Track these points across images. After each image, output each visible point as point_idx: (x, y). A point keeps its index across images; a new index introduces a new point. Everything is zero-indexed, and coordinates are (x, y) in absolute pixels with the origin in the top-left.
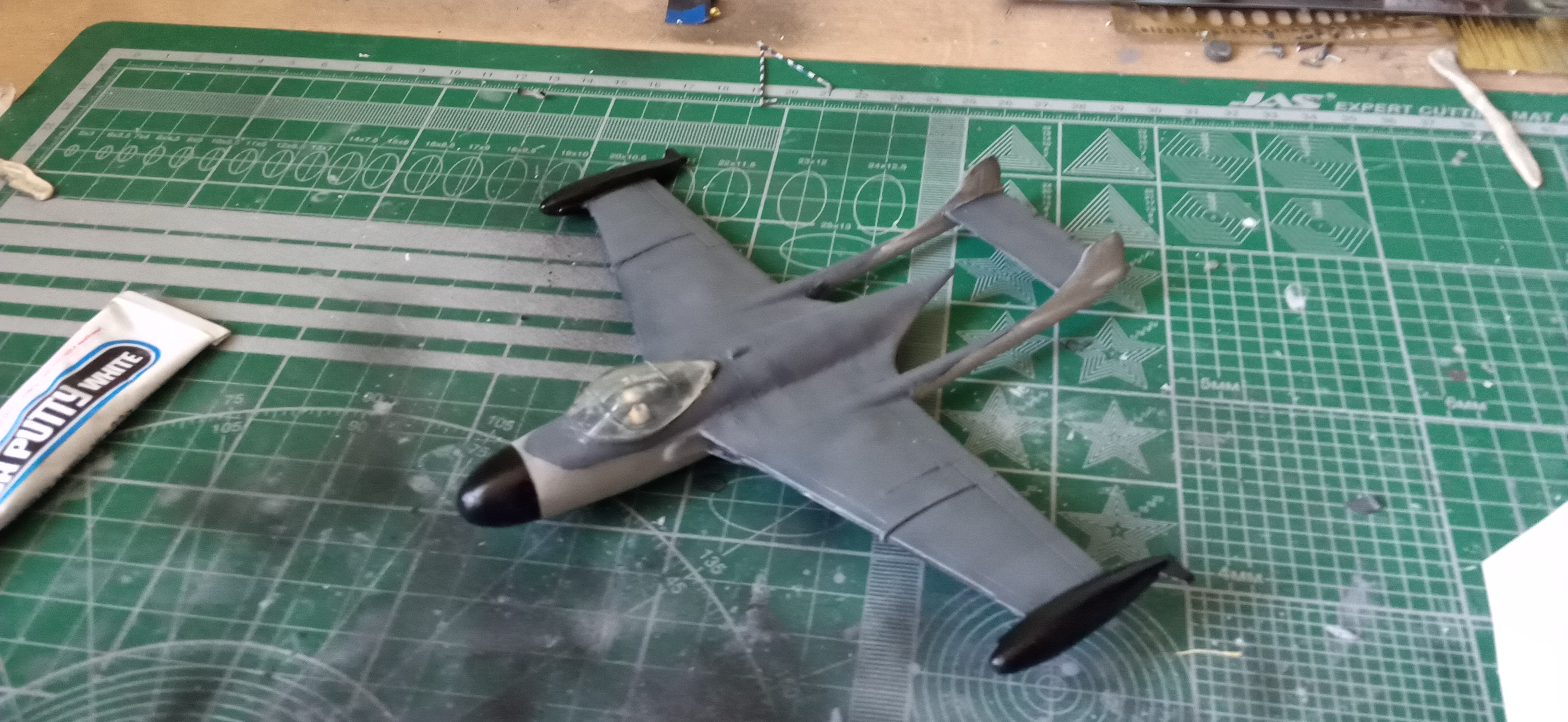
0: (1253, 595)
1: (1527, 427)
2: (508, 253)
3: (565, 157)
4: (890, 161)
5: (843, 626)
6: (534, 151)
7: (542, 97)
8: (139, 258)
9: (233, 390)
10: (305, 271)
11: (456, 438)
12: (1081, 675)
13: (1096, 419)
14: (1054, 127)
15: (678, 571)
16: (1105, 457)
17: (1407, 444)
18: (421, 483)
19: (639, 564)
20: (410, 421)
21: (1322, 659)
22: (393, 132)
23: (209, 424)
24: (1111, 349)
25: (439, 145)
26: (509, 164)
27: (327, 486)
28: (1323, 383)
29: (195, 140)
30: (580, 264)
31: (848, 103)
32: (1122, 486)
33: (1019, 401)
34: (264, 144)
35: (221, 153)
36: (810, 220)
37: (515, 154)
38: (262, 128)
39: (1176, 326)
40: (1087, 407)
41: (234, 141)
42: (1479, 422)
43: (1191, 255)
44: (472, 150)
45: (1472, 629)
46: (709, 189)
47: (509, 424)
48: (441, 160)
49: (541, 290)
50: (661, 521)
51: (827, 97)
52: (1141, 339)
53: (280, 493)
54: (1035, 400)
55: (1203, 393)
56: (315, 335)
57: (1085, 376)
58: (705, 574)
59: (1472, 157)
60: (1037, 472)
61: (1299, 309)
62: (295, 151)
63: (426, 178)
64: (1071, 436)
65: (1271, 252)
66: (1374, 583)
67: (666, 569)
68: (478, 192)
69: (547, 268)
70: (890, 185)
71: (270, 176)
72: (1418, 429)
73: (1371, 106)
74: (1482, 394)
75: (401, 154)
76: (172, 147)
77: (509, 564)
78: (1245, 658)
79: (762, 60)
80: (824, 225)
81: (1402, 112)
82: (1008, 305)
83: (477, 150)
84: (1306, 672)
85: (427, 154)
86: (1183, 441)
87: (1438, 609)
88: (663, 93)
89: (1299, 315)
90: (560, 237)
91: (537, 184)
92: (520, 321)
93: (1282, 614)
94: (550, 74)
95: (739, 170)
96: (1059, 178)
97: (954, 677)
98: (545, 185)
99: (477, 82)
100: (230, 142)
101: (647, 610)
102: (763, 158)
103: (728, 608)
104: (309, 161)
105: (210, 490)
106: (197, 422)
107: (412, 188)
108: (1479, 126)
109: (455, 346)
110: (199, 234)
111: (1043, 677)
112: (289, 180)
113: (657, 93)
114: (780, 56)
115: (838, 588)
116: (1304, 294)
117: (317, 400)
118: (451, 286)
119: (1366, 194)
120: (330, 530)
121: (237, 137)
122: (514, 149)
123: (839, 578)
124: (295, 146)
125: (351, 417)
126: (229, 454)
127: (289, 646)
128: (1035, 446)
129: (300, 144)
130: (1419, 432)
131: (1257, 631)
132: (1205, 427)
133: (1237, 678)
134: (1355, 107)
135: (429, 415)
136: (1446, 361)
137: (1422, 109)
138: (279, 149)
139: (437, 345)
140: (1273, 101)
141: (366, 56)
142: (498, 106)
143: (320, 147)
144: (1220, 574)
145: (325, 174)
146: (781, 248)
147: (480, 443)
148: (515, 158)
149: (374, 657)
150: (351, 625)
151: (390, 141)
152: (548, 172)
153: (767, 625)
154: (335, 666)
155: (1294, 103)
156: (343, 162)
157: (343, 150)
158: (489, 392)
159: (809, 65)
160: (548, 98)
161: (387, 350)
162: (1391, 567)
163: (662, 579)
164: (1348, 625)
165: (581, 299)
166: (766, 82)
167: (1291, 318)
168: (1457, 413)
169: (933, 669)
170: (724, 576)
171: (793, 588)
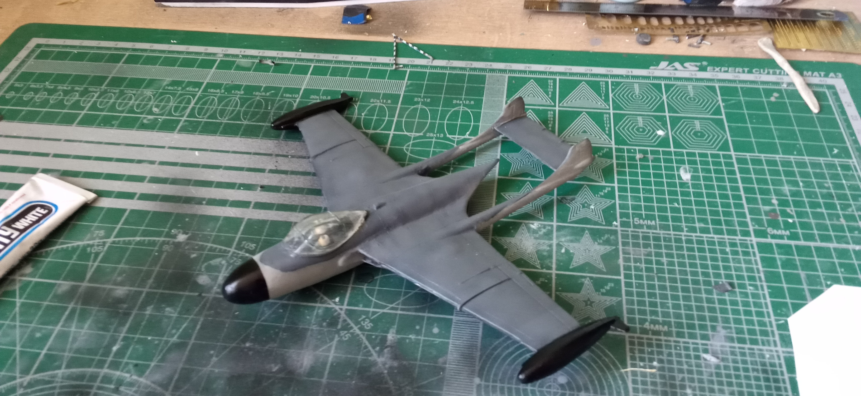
0: (663, 338)
1: (812, 244)
2: (253, 151)
3: (285, 97)
4: (465, 99)
5: (437, 357)
6: (268, 94)
7: (273, 64)
8: (46, 155)
9: (99, 228)
10: (140, 162)
11: (223, 254)
12: (569, 383)
13: (578, 241)
14: (555, 80)
15: (346, 327)
16: (582, 262)
17: (746, 254)
18: (203, 279)
19: (324, 324)
20: (197, 245)
21: (700, 373)
22: (189, 84)
23: (85, 247)
24: (586, 202)
25: (215, 91)
26: (254, 101)
27: (151, 281)
28: (700, 220)
29: (79, 89)
30: (293, 157)
31: (442, 68)
32: (591, 278)
33: (535, 232)
34: (117, 91)
35: (93, 96)
36: (420, 132)
37: (257, 96)
38: (117, 82)
39: (620, 189)
40: (572, 234)
41: (101, 89)
42: (786, 242)
43: (629, 151)
44: (234, 94)
45: (782, 355)
46: (365, 115)
47: (253, 246)
48: (216, 99)
49: (271, 171)
50: (337, 300)
51: (430, 64)
52: (601, 196)
53: (124, 286)
54: (543, 231)
55: (635, 226)
56: (144, 197)
57: (571, 218)
58: (361, 329)
59: (781, 97)
60: (544, 271)
61: (687, 180)
62: (134, 95)
63: (208, 109)
64: (563, 251)
65: (672, 149)
66: (729, 330)
67: (339, 327)
68: (237, 117)
69: (274, 159)
70: (465, 113)
71: (120, 109)
72: (752, 245)
73: (726, 69)
74: (788, 226)
75: (194, 96)
76: (66, 93)
77: (252, 325)
78: (658, 373)
79: (395, 44)
80: (428, 135)
81: (744, 72)
82: (529, 179)
83: (237, 94)
84: (692, 380)
85: (209, 96)
86: (624, 253)
87: (763, 344)
88: (340, 62)
89: (688, 183)
90: (283, 142)
91: (270, 112)
92: (259, 188)
93: (678, 348)
94: (278, 52)
95: (382, 104)
96: (557, 109)
97: (499, 385)
98: (274, 113)
99: (237, 56)
100: (98, 89)
101: (329, 350)
102: (395, 98)
103: (374, 348)
104: (142, 100)
105: (85, 284)
106: (78, 246)
107: (199, 115)
108: (786, 79)
109: (223, 203)
110: (81, 141)
111: (548, 384)
112: (131, 111)
113: (337, 62)
114: (405, 42)
115: (435, 336)
116: (690, 172)
117: (145, 234)
118: (221, 170)
119: (724, 117)
120: (152, 306)
121: (102, 87)
122: (257, 93)
123: (436, 330)
124: (134, 92)
125: (164, 243)
126: (96, 264)
127: (128, 372)
128: (544, 256)
129: (137, 91)
130: (753, 247)
131: (665, 358)
132: (636, 245)
133: (654, 384)
134: (717, 69)
135: (208, 242)
136: (767, 208)
137: (754, 71)
138: (126, 93)
139: (212, 202)
140: (673, 66)
141: (175, 41)
142: (248, 69)
143: (148, 92)
144: (645, 326)
145: (151, 107)
146: (405, 148)
147: (236, 257)
148: (258, 98)
149: (176, 377)
150: (163, 360)
151: (188, 89)
152: (276, 106)
153: (395, 357)
154: (154, 382)
155: (685, 67)
156: (161, 101)
157: (162, 94)
158: (242, 228)
159: (420, 46)
160: (276, 65)
161: (185, 205)
162: (738, 321)
163: (338, 332)
164: (714, 354)
165: (293, 176)
166: (396, 56)
167: (683, 185)
168: (774, 237)
169: (487, 380)
170: (372, 330)
171: (410, 336)
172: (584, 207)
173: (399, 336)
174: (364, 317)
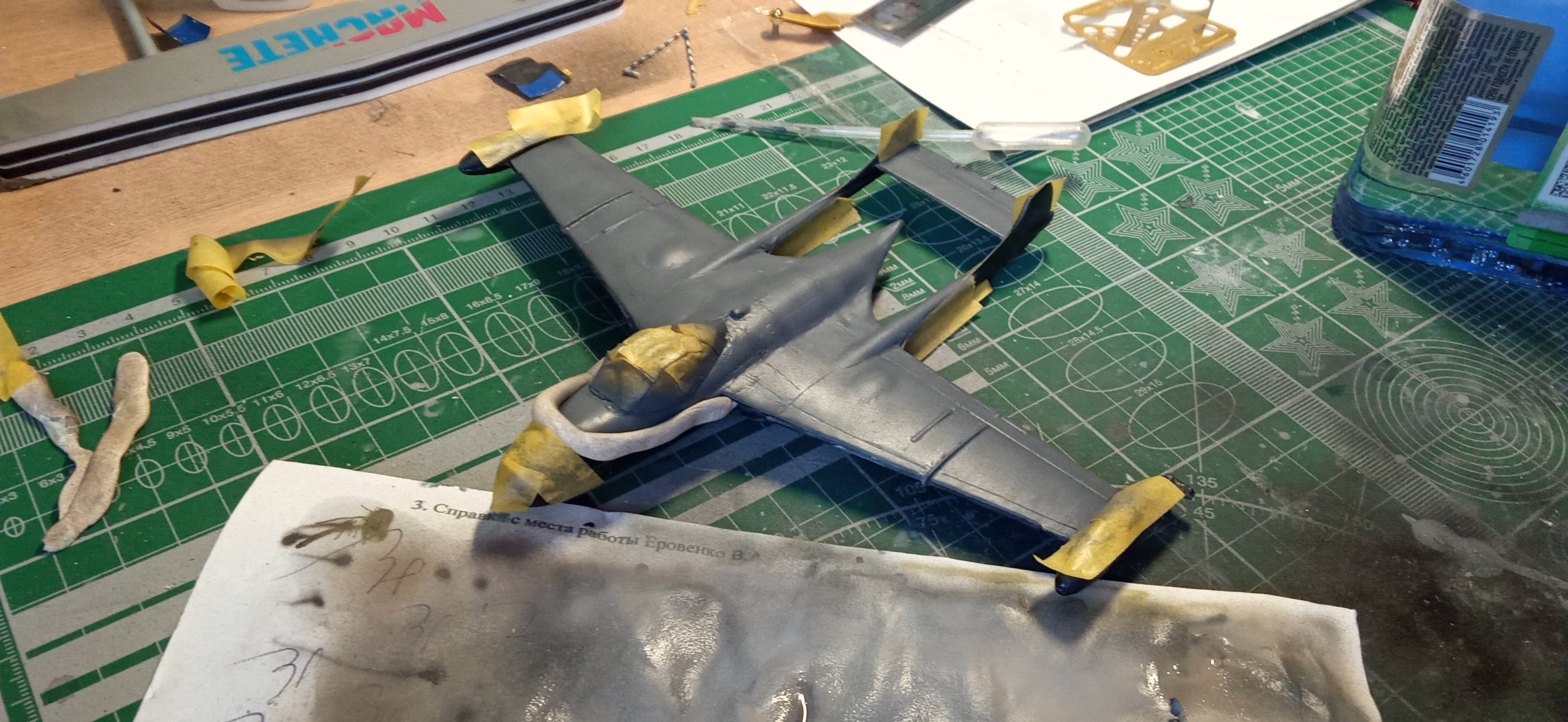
0: (1471, 296)
5: (1331, 463)
11: (895, 524)
12: (1472, 399)
13: (1263, 243)
16: (1299, 264)
20: (838, 538)
22: (413, 313)
24: (1206, 195)
25: (483, 303)
26: (580, 286)
29: (179, 433)
31: (792, 106)
32: (1332, 276)
33: (1207, 258)
34: (279, 395)
37: (571, 275)
38: (247, 381)
39: (1217, 161)
40: (1246, 238)
41: (234, 409)
44: (525, 292)
48: (508, 314)
51: (770, 109)
52: (1211, 179)
54: (1214, 251)
57: (1218, 220)
58: (1209, 491)
60: (1281, 296)
61: (1260, 117)
63: (518, 336)
64: (1266, 263)
68: (591, 323)
71: (341, 420)
75: (456, 329)
83: (531, 289)
85: (483, 315)
86: (1320, 230)
88: (628, 163)
89: (1264, 121)
94: (496, 191)
95: (789, 196)
100: (231, 413)
102: (793, 177)
103: (1256, 503)
104: (362, 383)
107: (518, 353)
112: (370, 412)
115: (1293, 442)
116: (1250, 106)
121: (233, 404)
123: (1285, 435)
124: (321, 379)
128: (1257, 280)
129: (325, 374)
135: (844, 523)
138: (307, 391)
143: (355, 366)
144: (1443, 295)
145: (403, 386)
148: (577, 278)
151: (424, 322)
153: (1292, 496)
156: (404, 365)
157: (385, 356)
158: (861, 474)
163: (1191, 515)
167: (1263, 124)
170: (1223, 484)
171: (1271, 461)
172: (1213, 201)
173: (1260, 470)
174: (1191, 476)
